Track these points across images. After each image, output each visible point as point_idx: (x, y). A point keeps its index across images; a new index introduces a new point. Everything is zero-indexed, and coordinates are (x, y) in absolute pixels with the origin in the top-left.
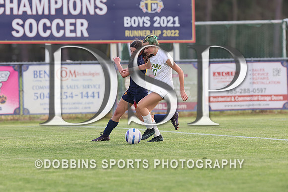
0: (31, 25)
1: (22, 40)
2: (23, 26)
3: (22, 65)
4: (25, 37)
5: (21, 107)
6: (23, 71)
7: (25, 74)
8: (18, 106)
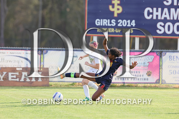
0: (169, 26)
1: (163, 36)
2: (164, 27)
3: (162, 52)
4: (164, 34)
5: (161, 79)
6: (162, 56)
7: (163, 57)
8: (158, 78)
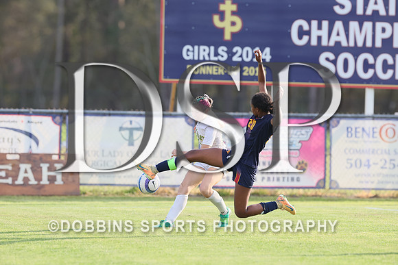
0: (346, 62)
2: (334, 62)
5: (327, 178)
6: (331, 127)
7: (334, 131)
8: (322, 176)
